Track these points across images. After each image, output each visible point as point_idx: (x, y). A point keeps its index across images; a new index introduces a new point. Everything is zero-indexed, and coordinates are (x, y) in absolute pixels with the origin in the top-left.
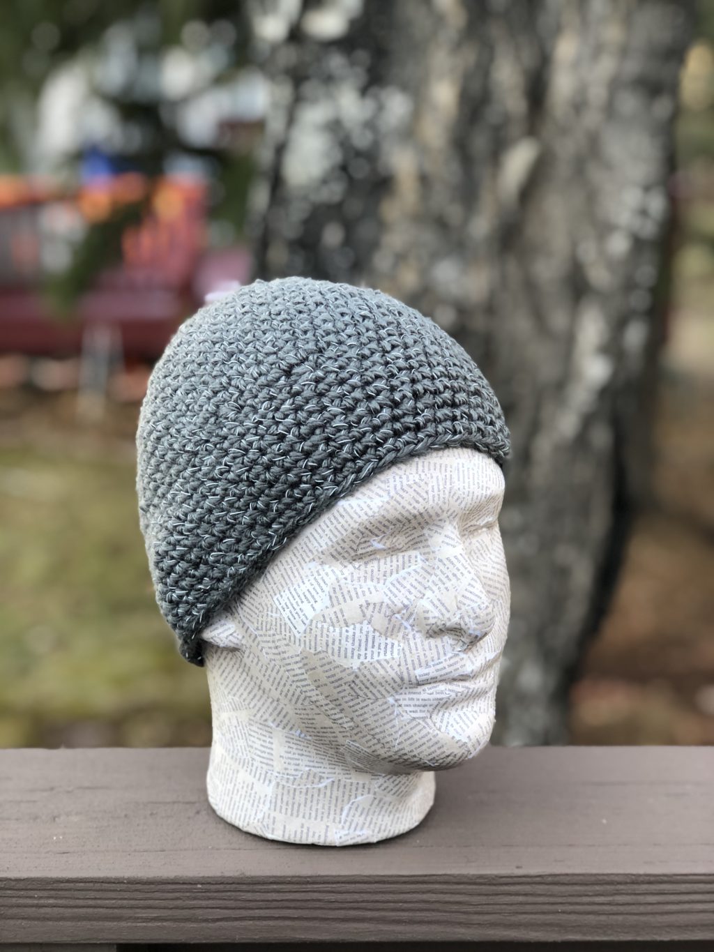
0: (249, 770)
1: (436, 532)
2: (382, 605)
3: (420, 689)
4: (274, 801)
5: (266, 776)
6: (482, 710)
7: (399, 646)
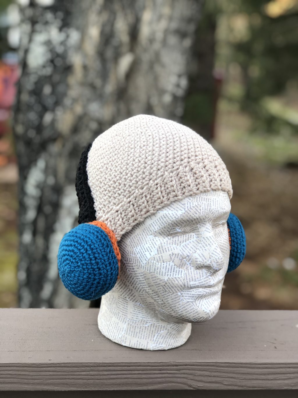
0: (117, 317)
1: (203, 226)
2: (178, 255)
3: (191, 290)
4: (126, 330)
5: (124, 320)
6: (216, 300)
7: (184, 272)
